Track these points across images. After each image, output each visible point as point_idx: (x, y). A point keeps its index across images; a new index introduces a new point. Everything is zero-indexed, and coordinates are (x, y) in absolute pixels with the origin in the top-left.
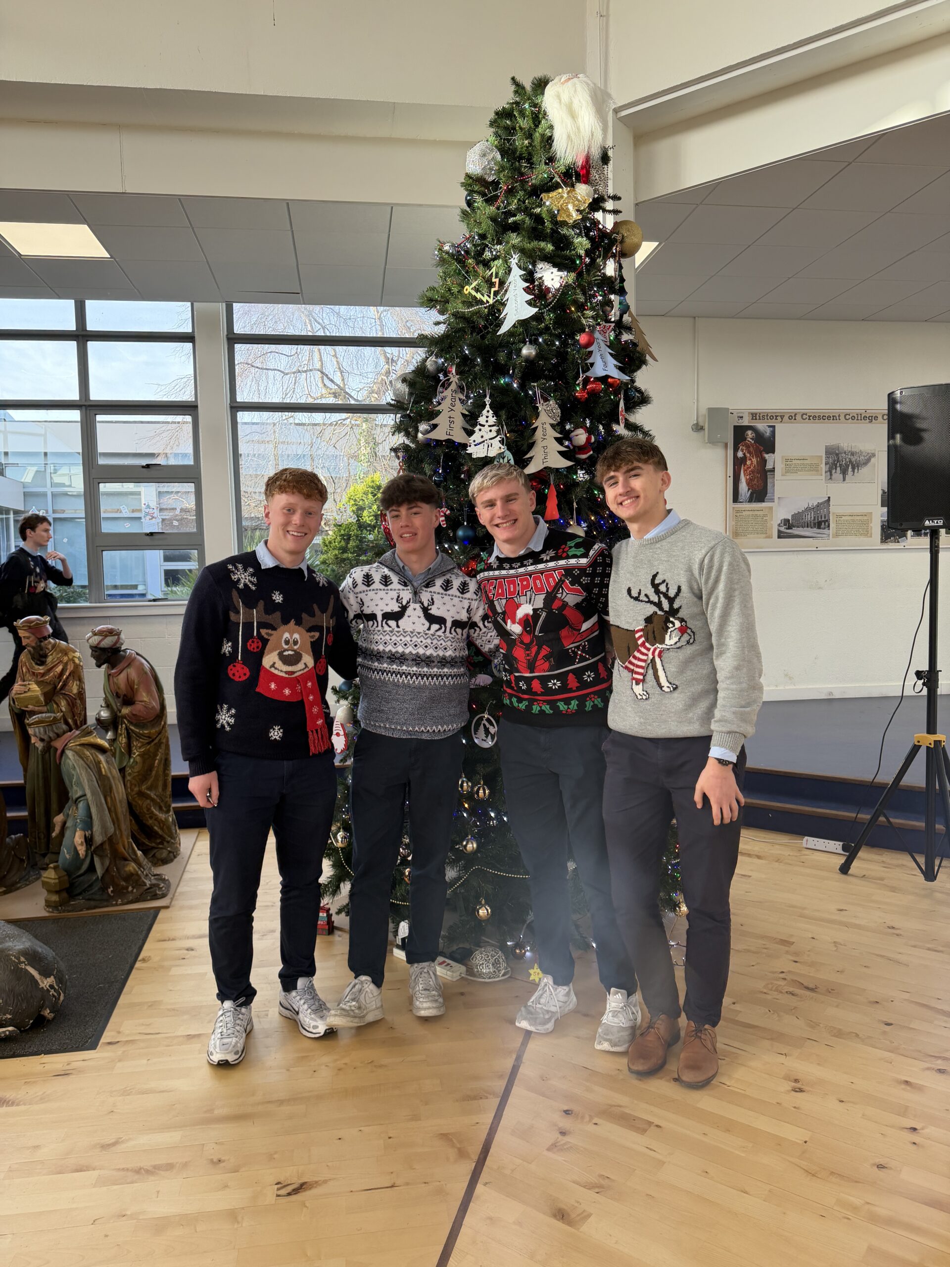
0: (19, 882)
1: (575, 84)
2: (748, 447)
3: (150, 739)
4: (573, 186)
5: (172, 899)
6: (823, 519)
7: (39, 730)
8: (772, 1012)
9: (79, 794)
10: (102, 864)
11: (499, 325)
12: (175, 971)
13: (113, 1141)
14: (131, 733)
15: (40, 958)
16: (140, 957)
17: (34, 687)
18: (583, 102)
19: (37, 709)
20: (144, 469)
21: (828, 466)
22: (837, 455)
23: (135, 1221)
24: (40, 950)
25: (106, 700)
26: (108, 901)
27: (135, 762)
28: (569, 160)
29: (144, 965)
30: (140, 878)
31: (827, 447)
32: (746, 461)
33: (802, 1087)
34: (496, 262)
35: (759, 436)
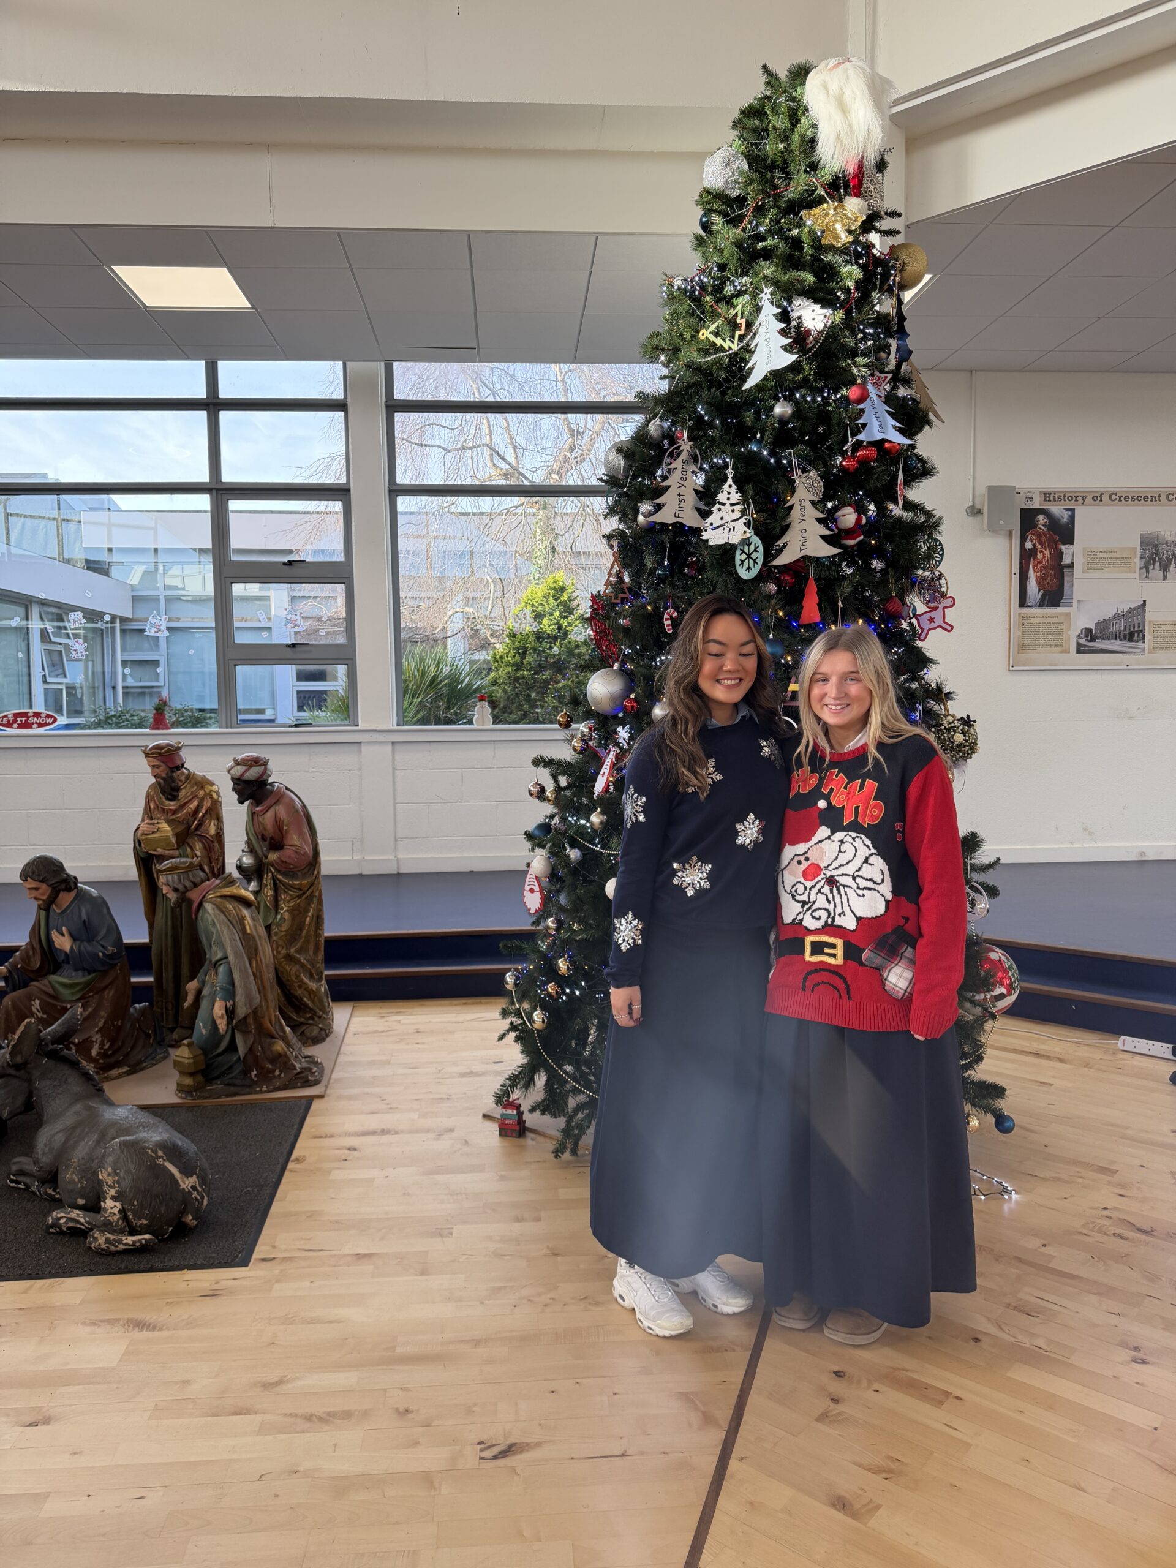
0: (144, 1061)
1: (846, 71)
2: (1039, 536)
3: (301, 892)
4: (841, 200)
5: (326, 1087)
6: (1136, 629)
7: (173, 878)
8: (1096, 1259)
9: (220, 955)
10: (245, 1042)
11: (744, 379)
12: (337, 1175)
13: (276, 1379)
14: (279, 884)
15: (180, 1153)
16: (293, 1157)
17: (164, 826)
18: (858, 93)
19: (167, 852)
20: (286, 567)
21: (1144, 560)
22: (1156, 546)
23: (310, 1479)
24: (180, 1143)
25: (249, 842)
26: (251, 1087)
27: (283, 918)
28: (836, 168)
29: (298, 1166)
30: (290, 1060)
31: (1142, 536)
32: (1036, 554)
33: (1145, 1357)
34: (740, 299)
35: (1053, 522)
